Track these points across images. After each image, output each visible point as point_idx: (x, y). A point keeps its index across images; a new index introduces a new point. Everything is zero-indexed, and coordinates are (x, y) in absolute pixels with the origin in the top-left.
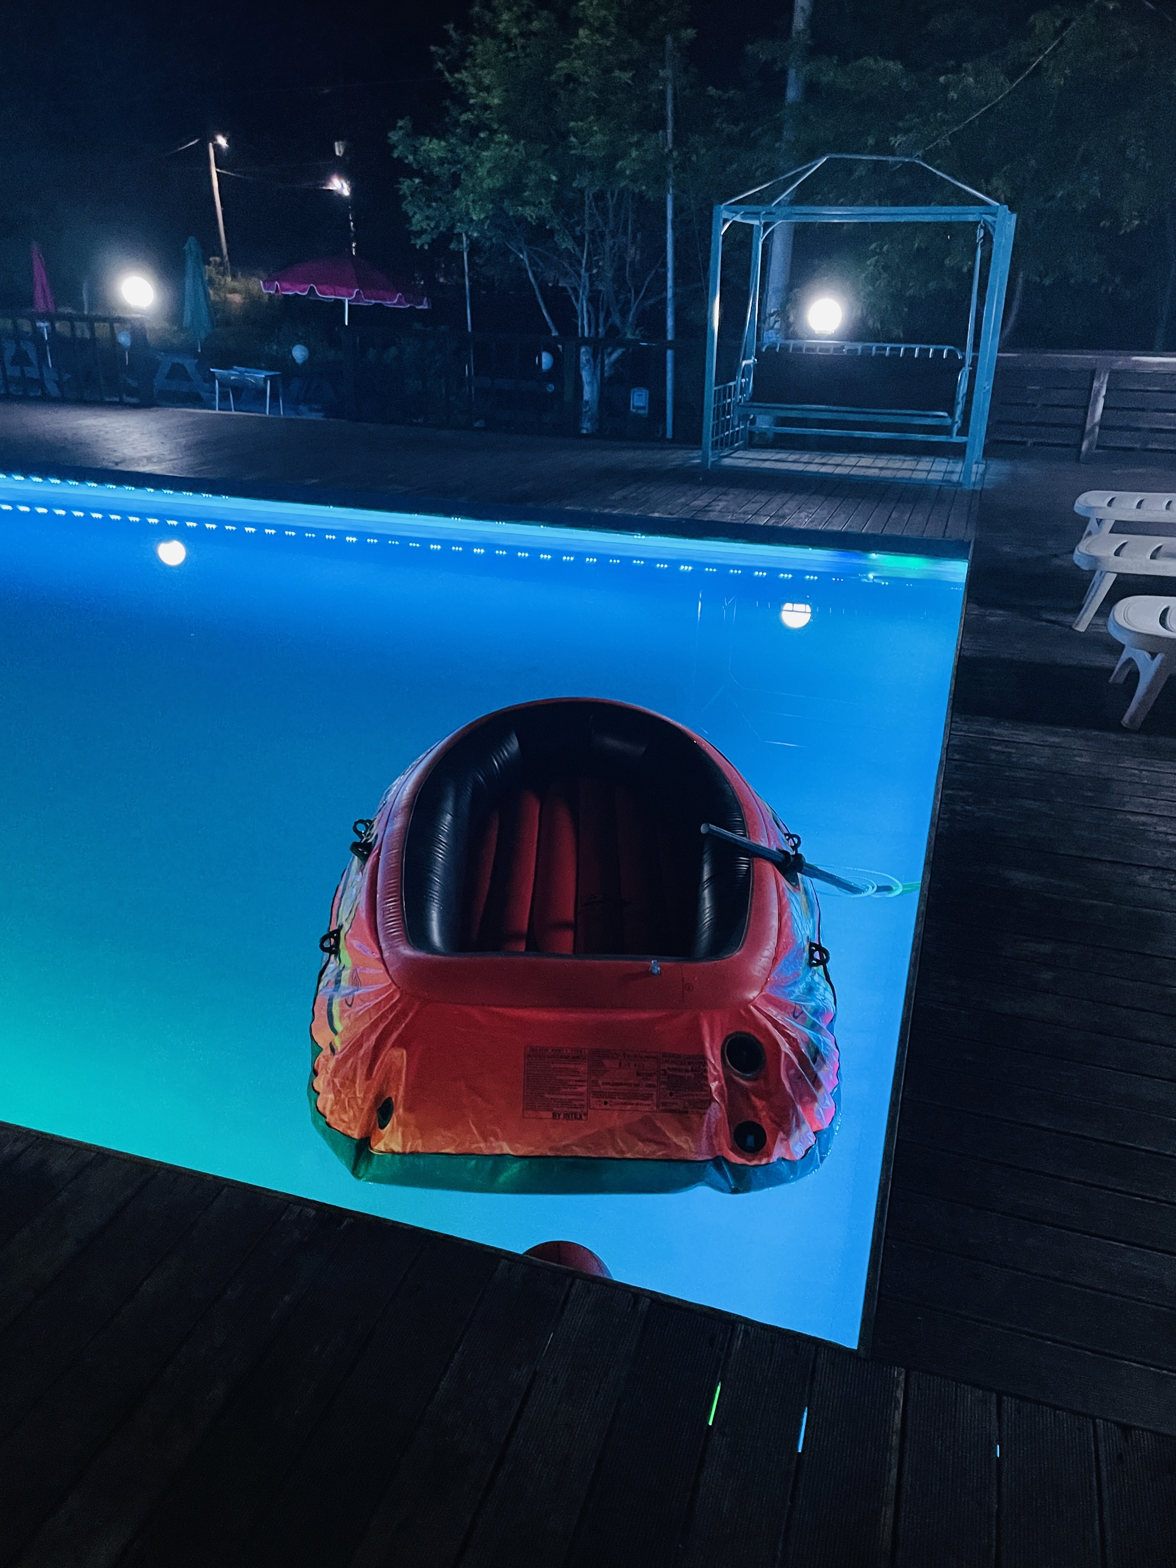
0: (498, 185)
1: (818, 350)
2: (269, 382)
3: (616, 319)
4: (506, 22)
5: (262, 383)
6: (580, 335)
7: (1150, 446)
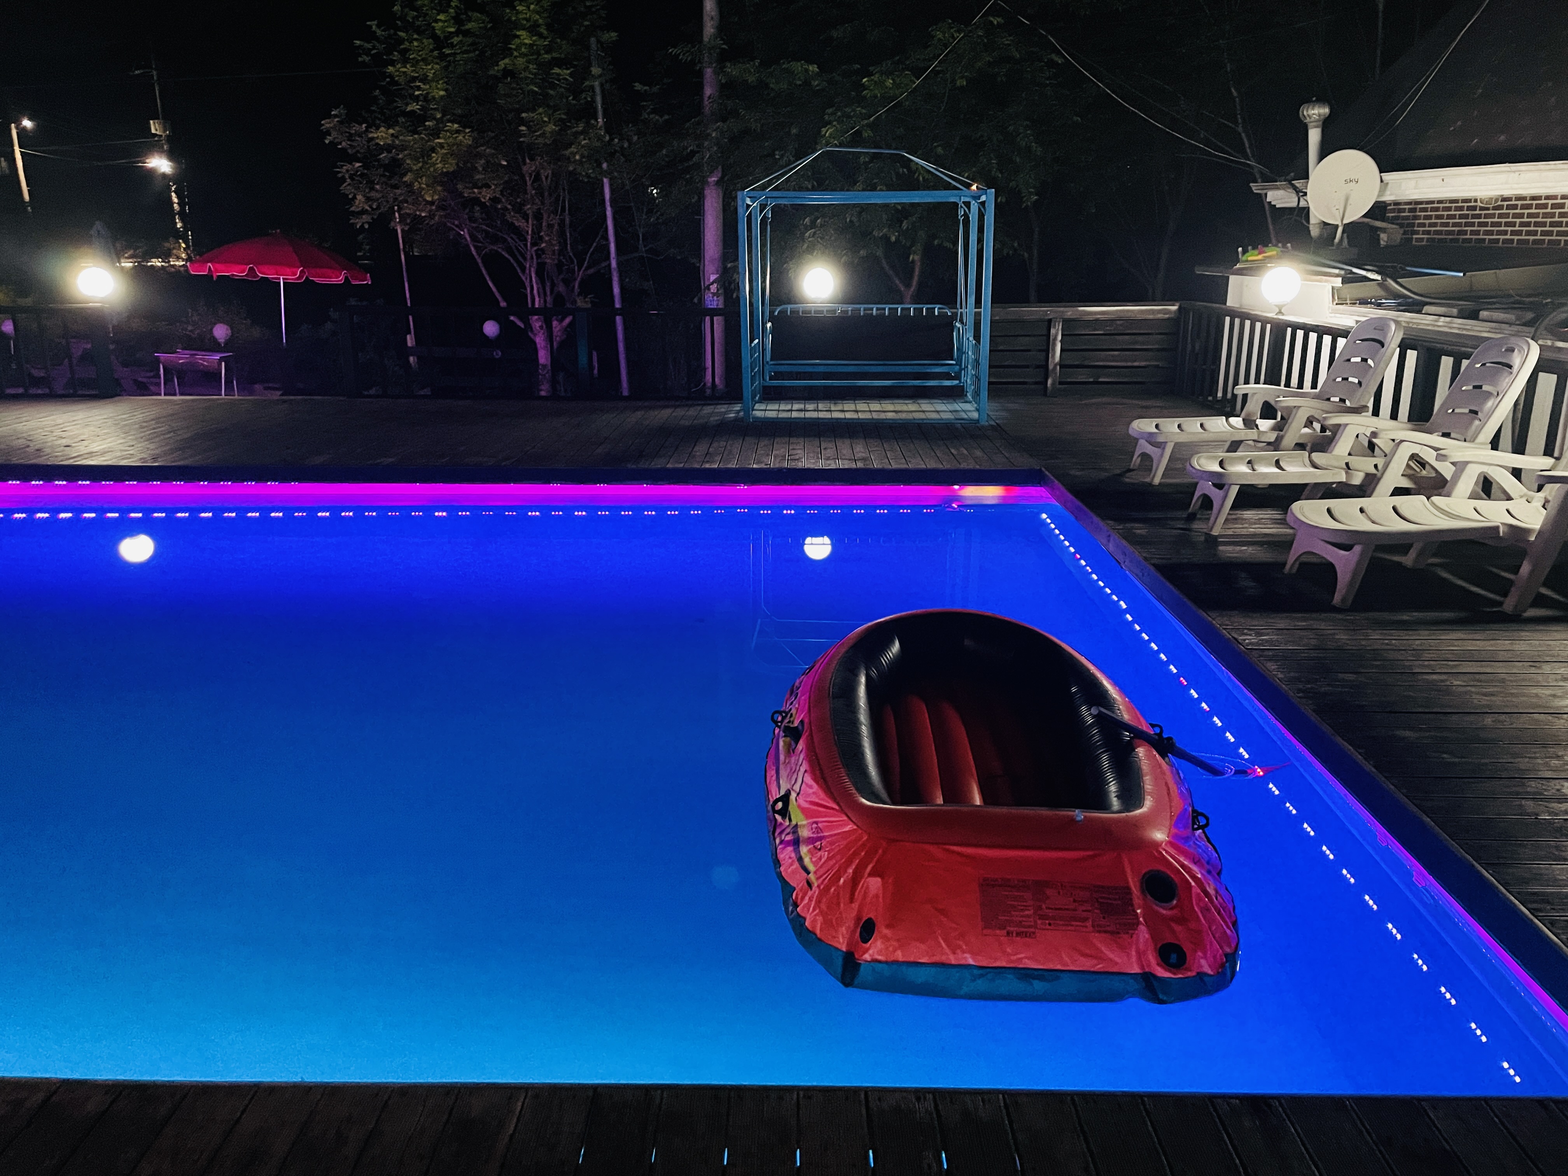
0: (451, 169)
1: (813, 312)
2: (223, 364)
3: (561, 288)
4: (442, 23)
5: (216, 365)
6: (530, 306)
7: (1100, 380)
